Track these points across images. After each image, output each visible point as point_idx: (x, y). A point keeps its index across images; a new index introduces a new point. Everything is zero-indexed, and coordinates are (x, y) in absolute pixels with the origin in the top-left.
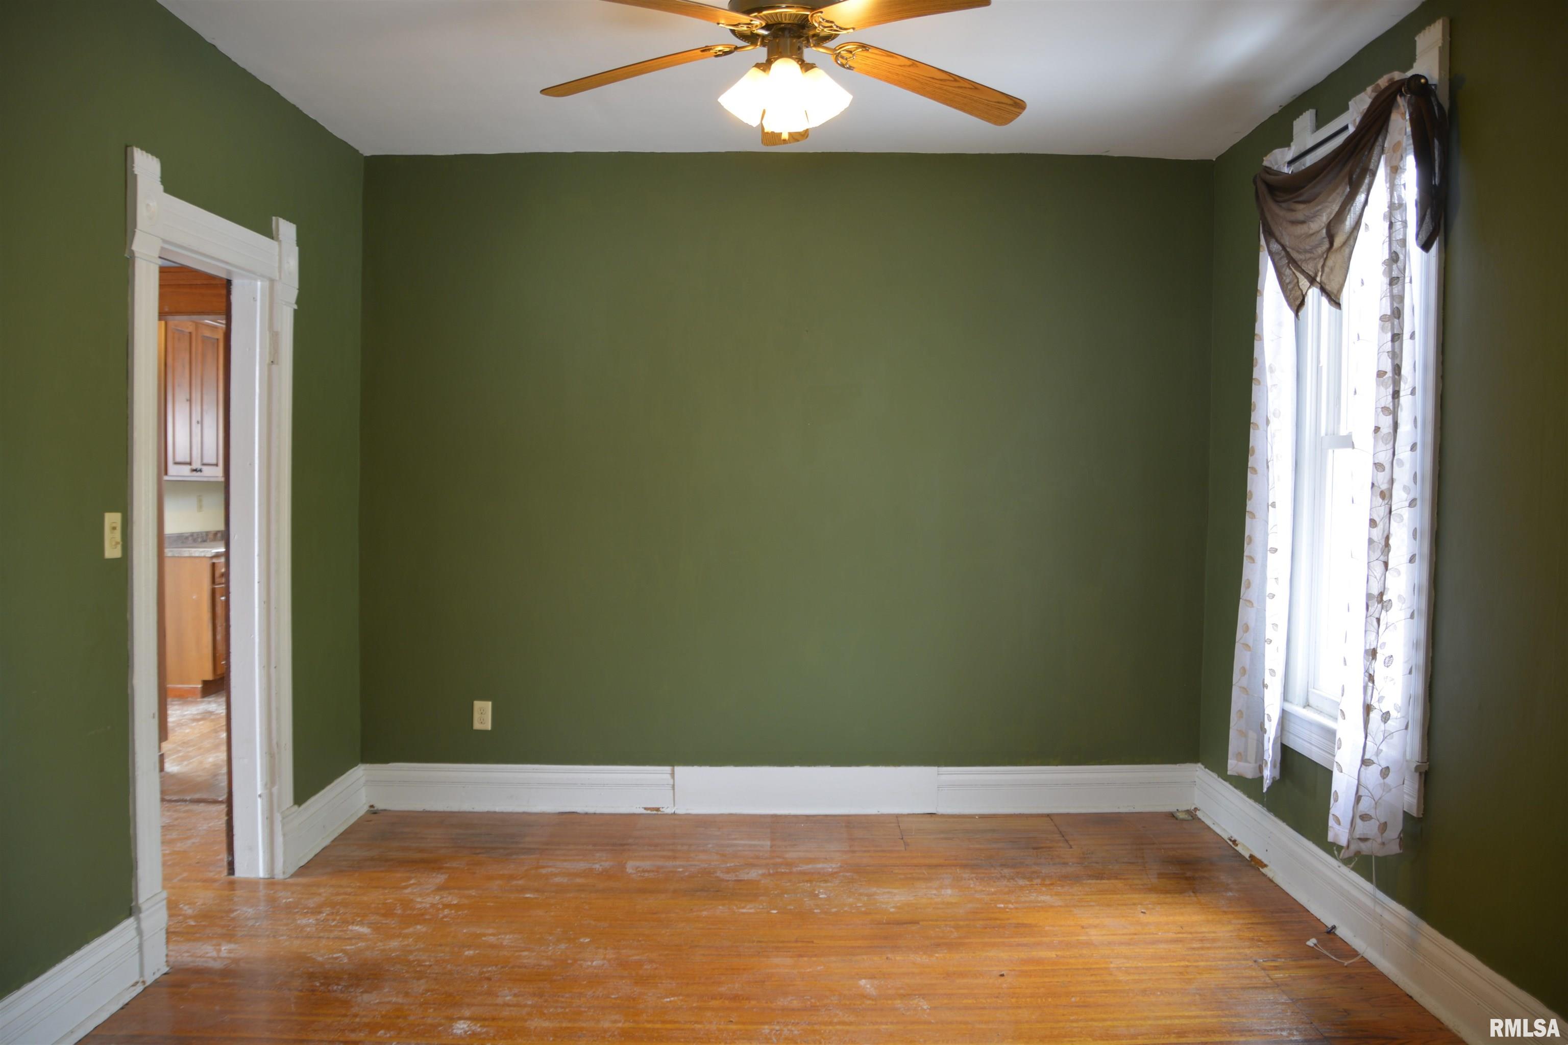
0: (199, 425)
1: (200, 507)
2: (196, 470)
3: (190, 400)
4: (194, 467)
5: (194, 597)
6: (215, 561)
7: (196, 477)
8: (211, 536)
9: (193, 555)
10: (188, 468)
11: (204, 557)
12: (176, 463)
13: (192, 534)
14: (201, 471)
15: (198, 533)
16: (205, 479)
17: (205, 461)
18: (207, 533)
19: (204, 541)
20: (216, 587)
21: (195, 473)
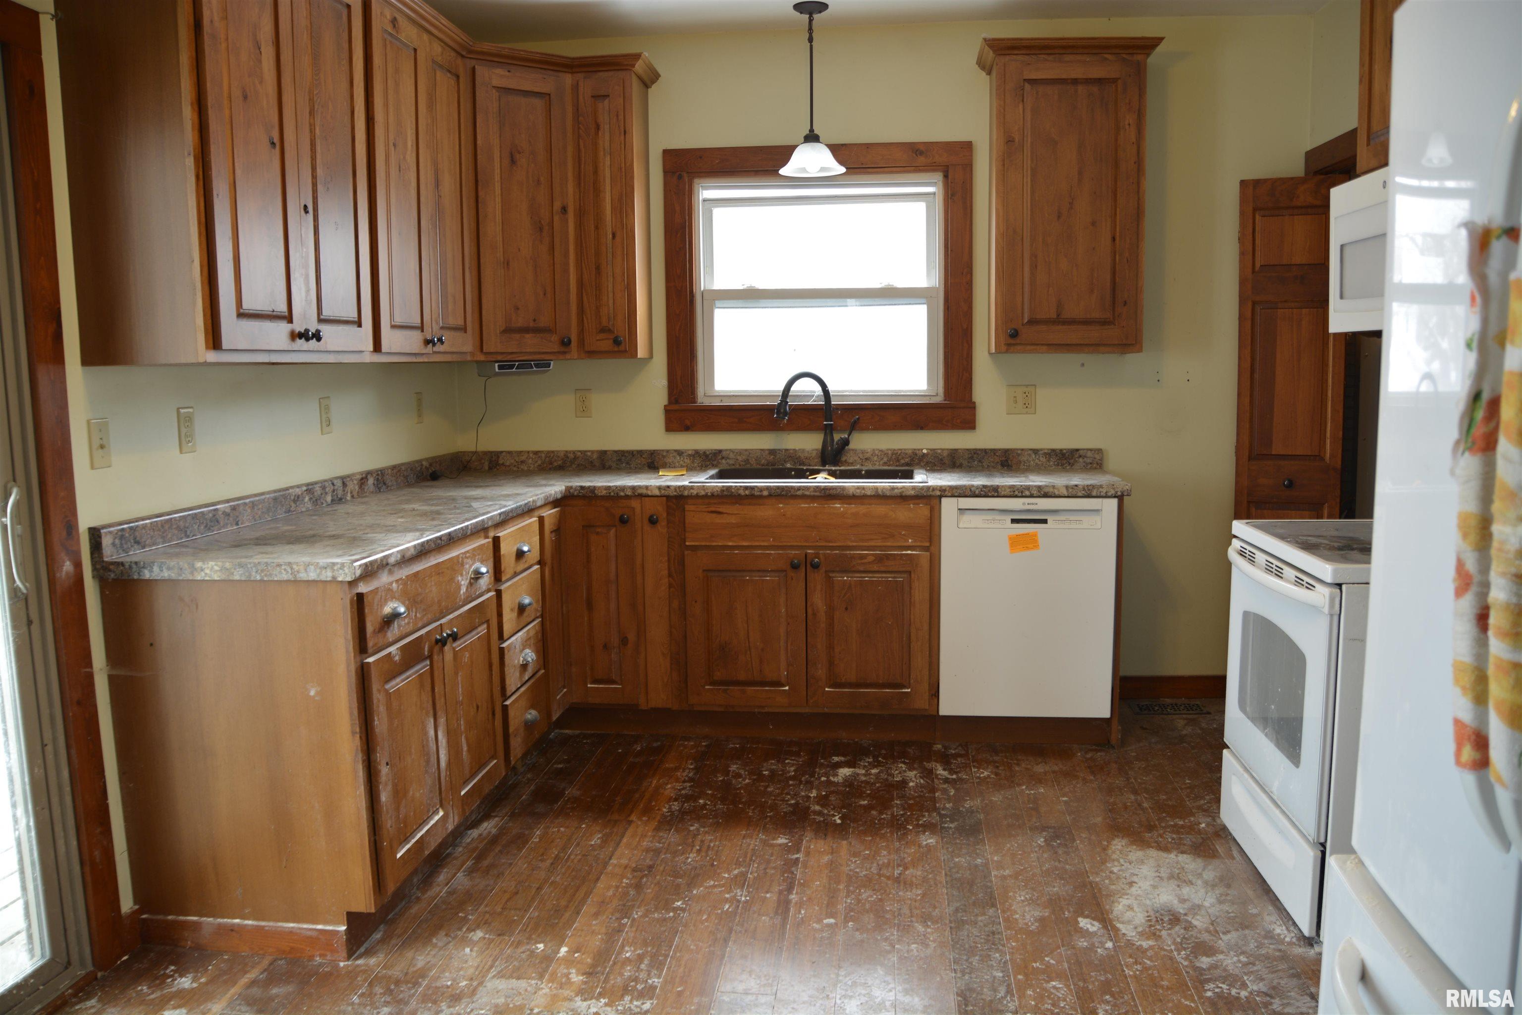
0: (310, 216)
1: (326, 423)
2: (304, 335)
3: (280, 145)
4: (299, 327)
5: (312, 693)
6: (362, 588)
7: (306, 353)
8: (353, 486)
9: (303, 576)
10: (284, 328)
11: (334, 581)
12: (242, 315)
13: (310, 488)
14: (317, 336)
15: (323, 484)
16: (331, 359)
17: (326, 313)
18: (344, 480)
19: (338, 500)
20: (370, 660)
21: (301, 343)
